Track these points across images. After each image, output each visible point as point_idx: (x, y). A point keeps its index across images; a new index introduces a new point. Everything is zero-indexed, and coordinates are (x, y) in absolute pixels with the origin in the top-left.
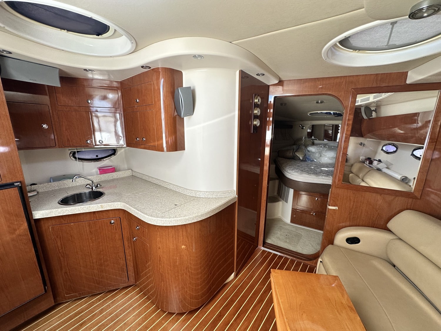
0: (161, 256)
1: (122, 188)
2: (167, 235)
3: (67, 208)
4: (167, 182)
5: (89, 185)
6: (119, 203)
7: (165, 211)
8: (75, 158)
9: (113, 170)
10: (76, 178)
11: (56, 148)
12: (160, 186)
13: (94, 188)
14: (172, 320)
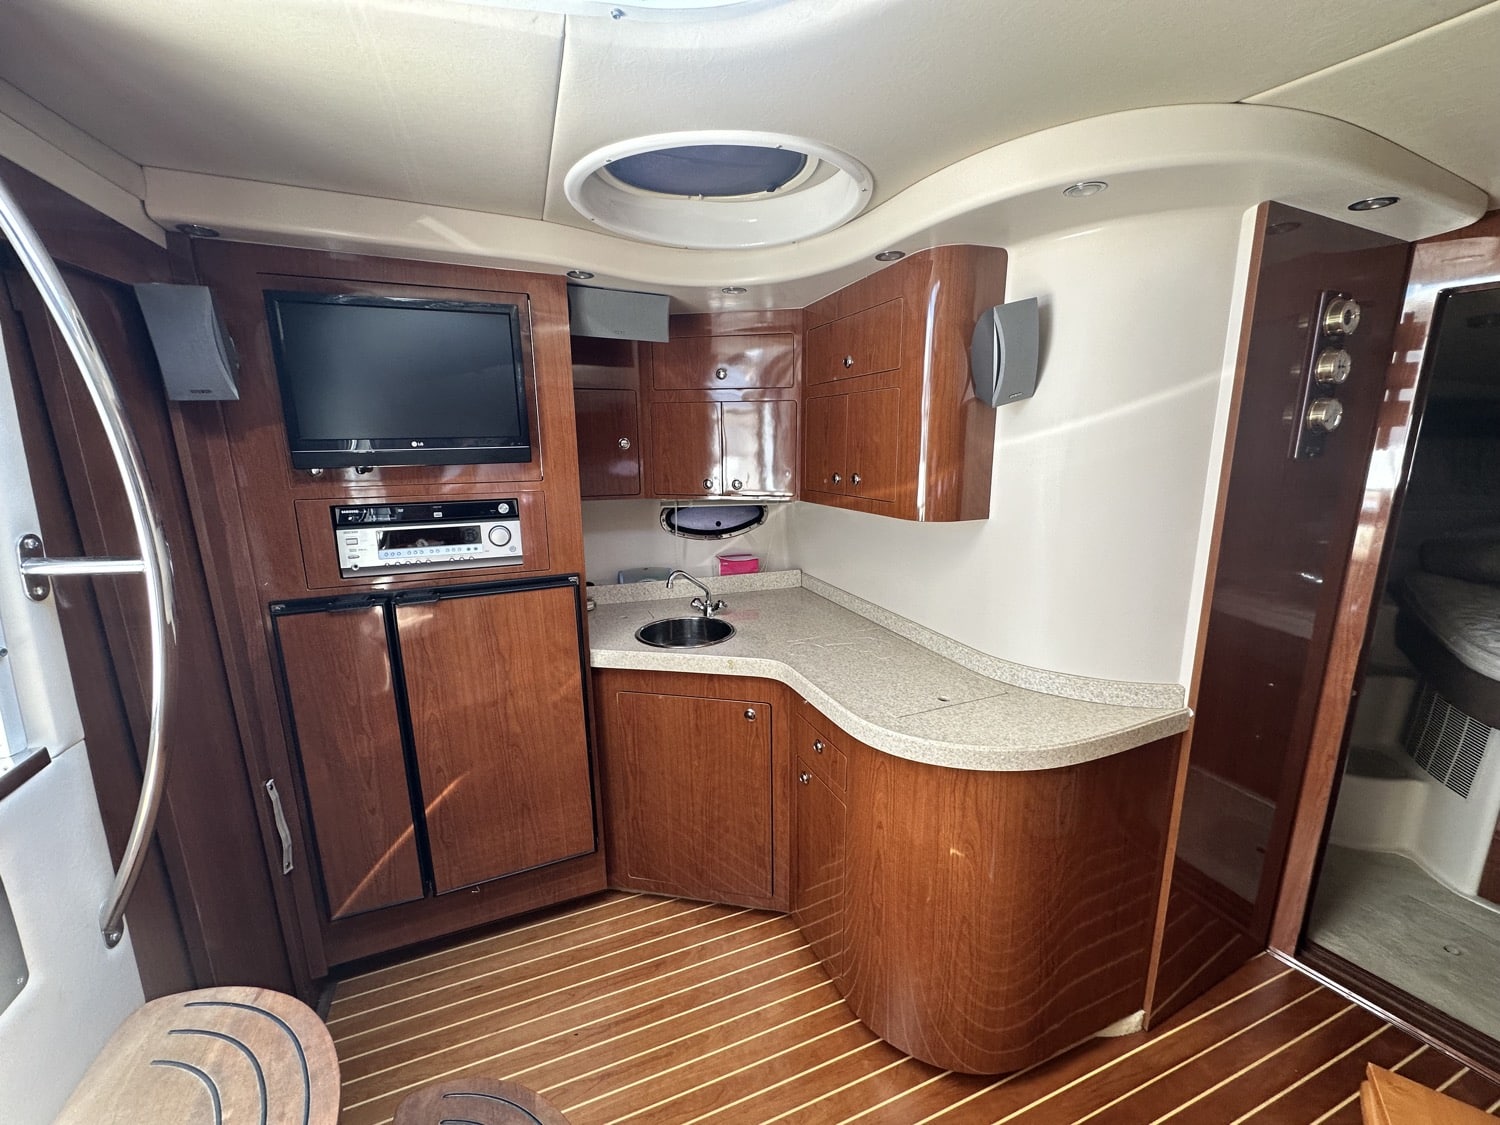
0: (881, 852)
1: (777, 621)
2: (911, 793)
3: (657, 655)
4: (911, 622)
5: (699, 599)
6: (774, 662)
7: (908, 713)
8: (672, 526)
9: (753, 566)
10: (675, 578)
11: (640, 498)
12: (886, 631)
13: (709, 610)
14: (893, 1073)
